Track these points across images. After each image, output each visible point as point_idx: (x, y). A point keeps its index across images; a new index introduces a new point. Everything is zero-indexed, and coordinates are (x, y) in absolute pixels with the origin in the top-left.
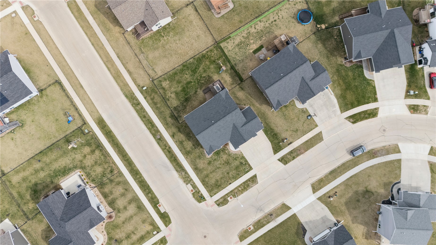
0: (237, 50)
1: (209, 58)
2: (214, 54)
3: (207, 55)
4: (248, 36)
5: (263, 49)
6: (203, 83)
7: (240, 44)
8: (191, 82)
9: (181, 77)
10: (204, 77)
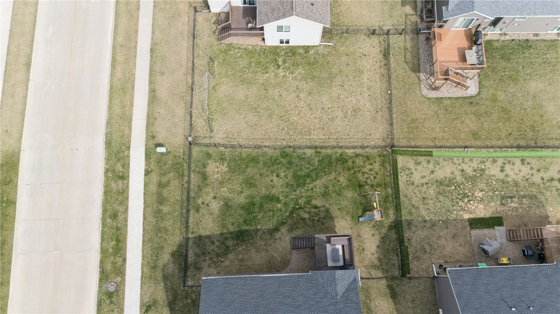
0: (432, 192)
1: (352, 171)
2: (371, 170)
3: (353, 162)
4: (476, 176)
5: (501, 228)
6: (304, 219)
7: (447, 182)
8: (278, 200)
9: (261, 174)
10: (316, 207)
